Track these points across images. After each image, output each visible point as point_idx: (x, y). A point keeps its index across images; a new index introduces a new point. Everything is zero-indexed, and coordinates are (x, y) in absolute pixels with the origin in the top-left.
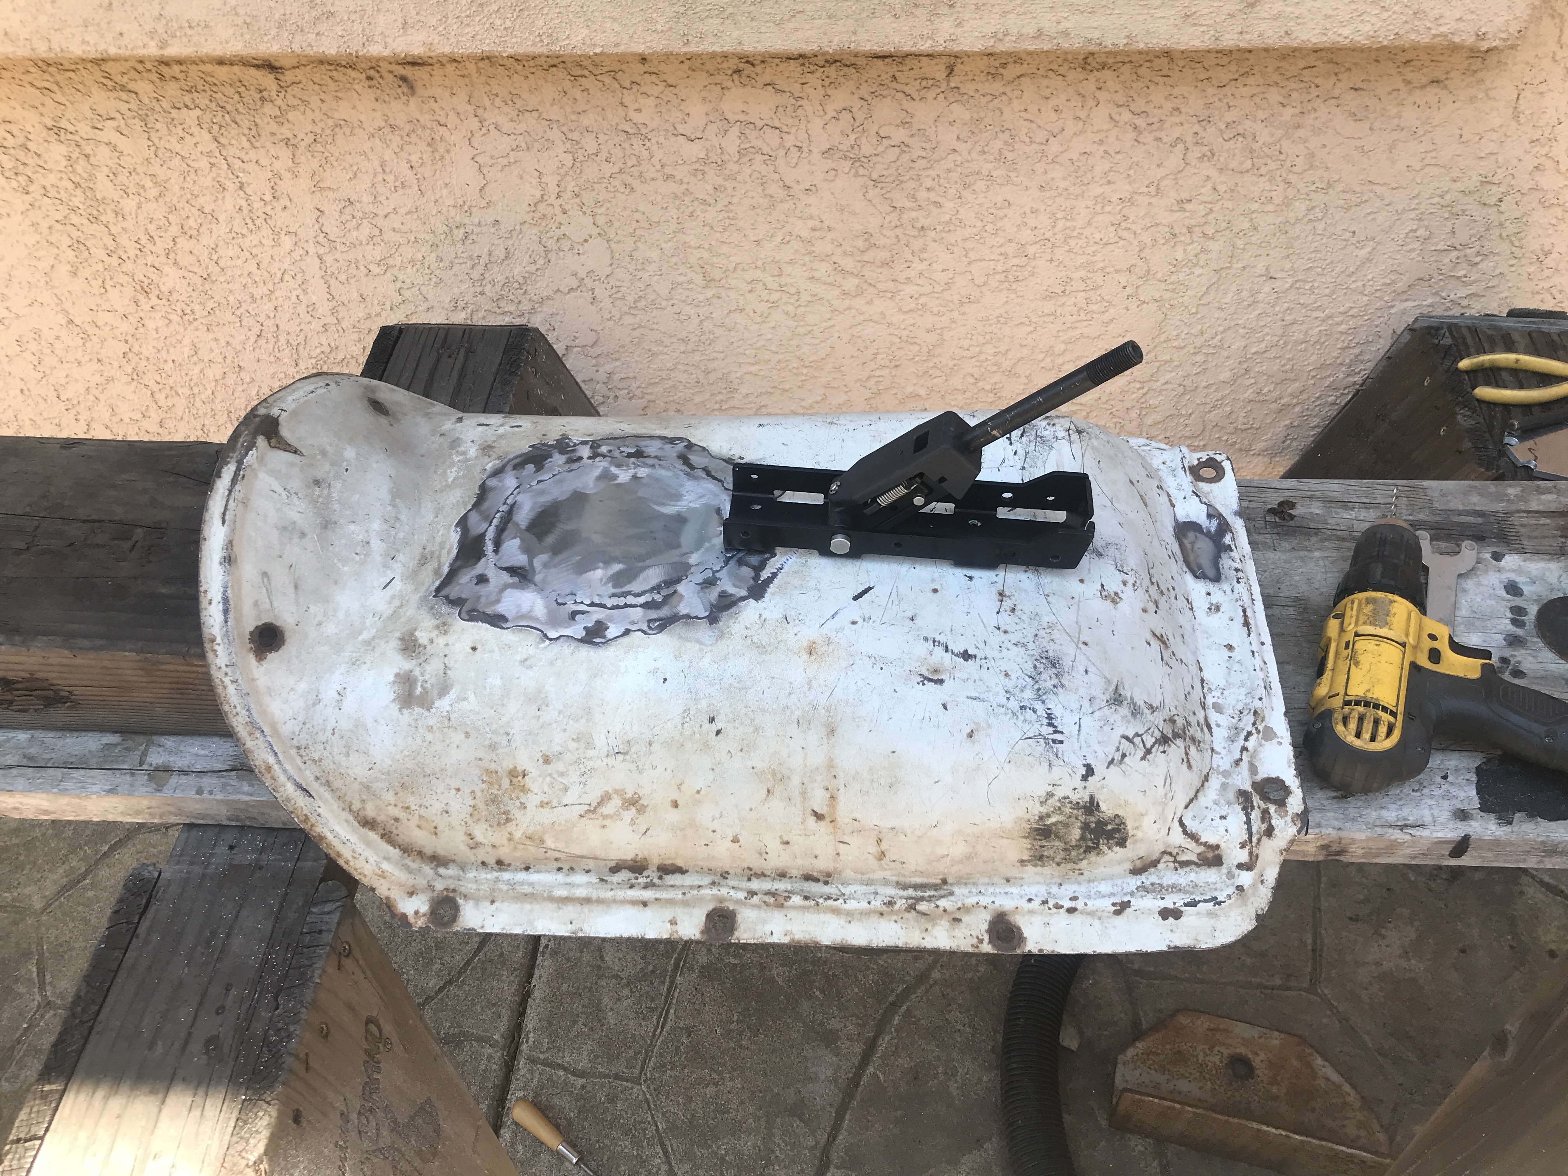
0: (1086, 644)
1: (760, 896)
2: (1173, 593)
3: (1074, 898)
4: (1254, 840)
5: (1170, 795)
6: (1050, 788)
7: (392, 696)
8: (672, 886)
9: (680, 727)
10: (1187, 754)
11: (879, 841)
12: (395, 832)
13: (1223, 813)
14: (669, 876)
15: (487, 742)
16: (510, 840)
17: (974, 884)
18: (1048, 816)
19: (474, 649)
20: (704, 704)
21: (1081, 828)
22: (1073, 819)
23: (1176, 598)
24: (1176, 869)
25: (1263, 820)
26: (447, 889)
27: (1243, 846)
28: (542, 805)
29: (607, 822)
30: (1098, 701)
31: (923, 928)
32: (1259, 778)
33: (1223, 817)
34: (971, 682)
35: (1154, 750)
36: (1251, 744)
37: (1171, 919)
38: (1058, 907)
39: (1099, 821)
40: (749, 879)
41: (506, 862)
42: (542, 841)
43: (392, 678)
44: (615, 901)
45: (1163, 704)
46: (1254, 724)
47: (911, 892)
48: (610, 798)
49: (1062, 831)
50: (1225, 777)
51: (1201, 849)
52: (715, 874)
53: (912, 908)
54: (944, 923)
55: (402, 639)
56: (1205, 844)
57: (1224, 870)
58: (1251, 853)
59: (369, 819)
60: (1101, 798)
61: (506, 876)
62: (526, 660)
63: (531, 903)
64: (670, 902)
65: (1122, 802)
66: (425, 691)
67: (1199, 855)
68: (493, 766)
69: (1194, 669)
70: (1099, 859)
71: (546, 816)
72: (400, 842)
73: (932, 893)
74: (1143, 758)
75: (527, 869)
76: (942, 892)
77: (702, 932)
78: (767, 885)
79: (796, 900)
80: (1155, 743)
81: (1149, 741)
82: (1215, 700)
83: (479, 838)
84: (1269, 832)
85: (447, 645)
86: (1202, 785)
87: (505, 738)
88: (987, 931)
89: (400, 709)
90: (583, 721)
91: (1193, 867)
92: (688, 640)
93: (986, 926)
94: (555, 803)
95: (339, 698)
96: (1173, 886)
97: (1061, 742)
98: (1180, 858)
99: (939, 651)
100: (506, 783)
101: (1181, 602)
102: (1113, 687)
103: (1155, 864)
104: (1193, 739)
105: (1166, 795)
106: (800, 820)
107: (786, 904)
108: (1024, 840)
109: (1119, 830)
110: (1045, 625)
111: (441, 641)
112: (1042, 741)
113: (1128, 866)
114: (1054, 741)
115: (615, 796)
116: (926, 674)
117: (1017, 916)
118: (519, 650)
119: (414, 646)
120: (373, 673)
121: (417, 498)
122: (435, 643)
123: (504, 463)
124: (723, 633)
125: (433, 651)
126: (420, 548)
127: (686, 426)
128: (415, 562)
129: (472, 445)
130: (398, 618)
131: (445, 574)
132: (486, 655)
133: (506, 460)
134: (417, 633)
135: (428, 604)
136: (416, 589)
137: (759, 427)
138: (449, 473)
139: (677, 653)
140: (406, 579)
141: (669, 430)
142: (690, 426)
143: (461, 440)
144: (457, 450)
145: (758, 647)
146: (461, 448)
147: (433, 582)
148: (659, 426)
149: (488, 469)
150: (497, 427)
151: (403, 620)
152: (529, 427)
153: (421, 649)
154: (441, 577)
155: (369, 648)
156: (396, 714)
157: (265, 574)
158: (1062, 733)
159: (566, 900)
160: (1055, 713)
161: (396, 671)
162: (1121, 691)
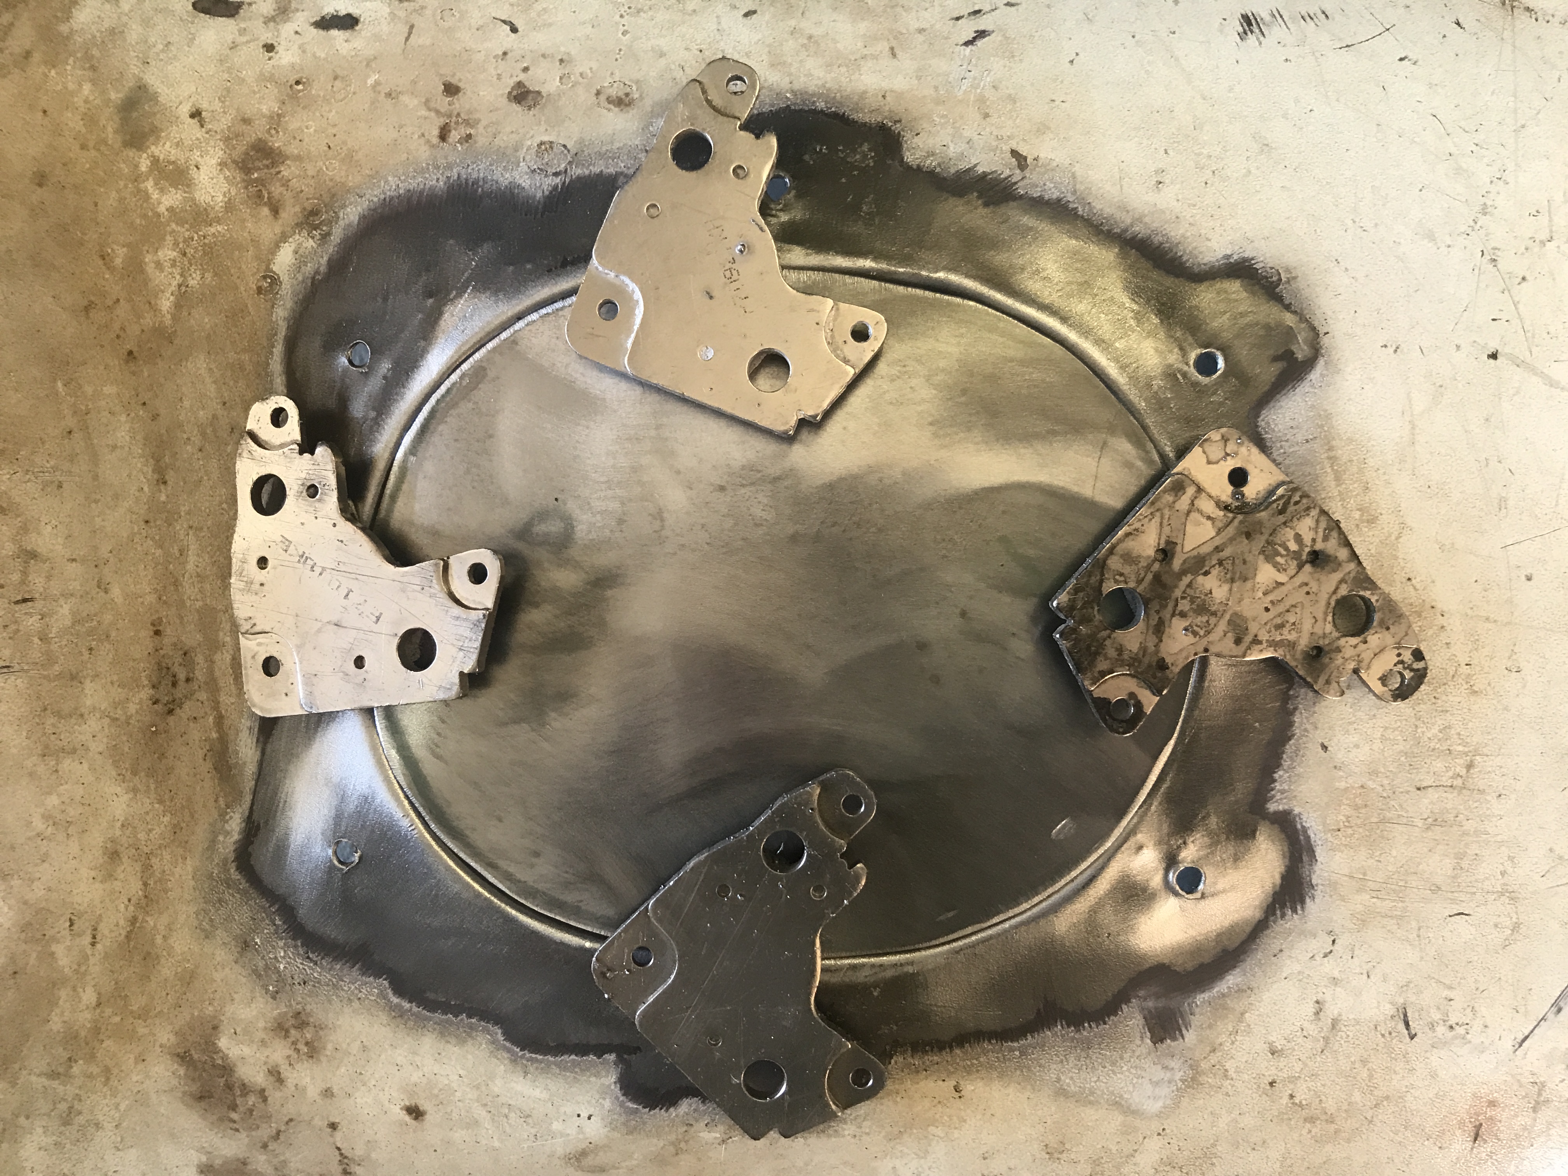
19: (415, 1112)
55: (183, 1058)
62: (584, 1153)
85: (328, 1093)
92: (1085, 1099)
111: (306, 1077)
118: (556, 1126)
119: (229, 1087)
120: (132, 1154)
121: (71, 422)
122: (290, 1083)
123: (332, 246)
124: (1194, 1067)
125: (290, 1109)
126: (146, 633)
127: (968, 29)
128: (145, 694)
129: (199, 133)
130: (149, 959)
131: (249, 784)
132: (459, 1135)
133: (337, 234)
134: (223, 1043)
135: (229, 919)
136: (176, 829)
137: (1243, 36)
138: (150, 269)
139: (1052, 1141)
140: (135, 773)
141: (907, 62)
142: (981, 34)
143: (154, 98)
144: (155, 161)
145: (1311, 1120)
146: (164, 150)
147: (223, 815)
148: (863, 27)
149: (284, 278)
150: (269, 20)
151: (166, 970)
152: (385, 28)
153: (252, 1100)
154: (235, 796)
155: (95, 1070)
161: (198, 1157)
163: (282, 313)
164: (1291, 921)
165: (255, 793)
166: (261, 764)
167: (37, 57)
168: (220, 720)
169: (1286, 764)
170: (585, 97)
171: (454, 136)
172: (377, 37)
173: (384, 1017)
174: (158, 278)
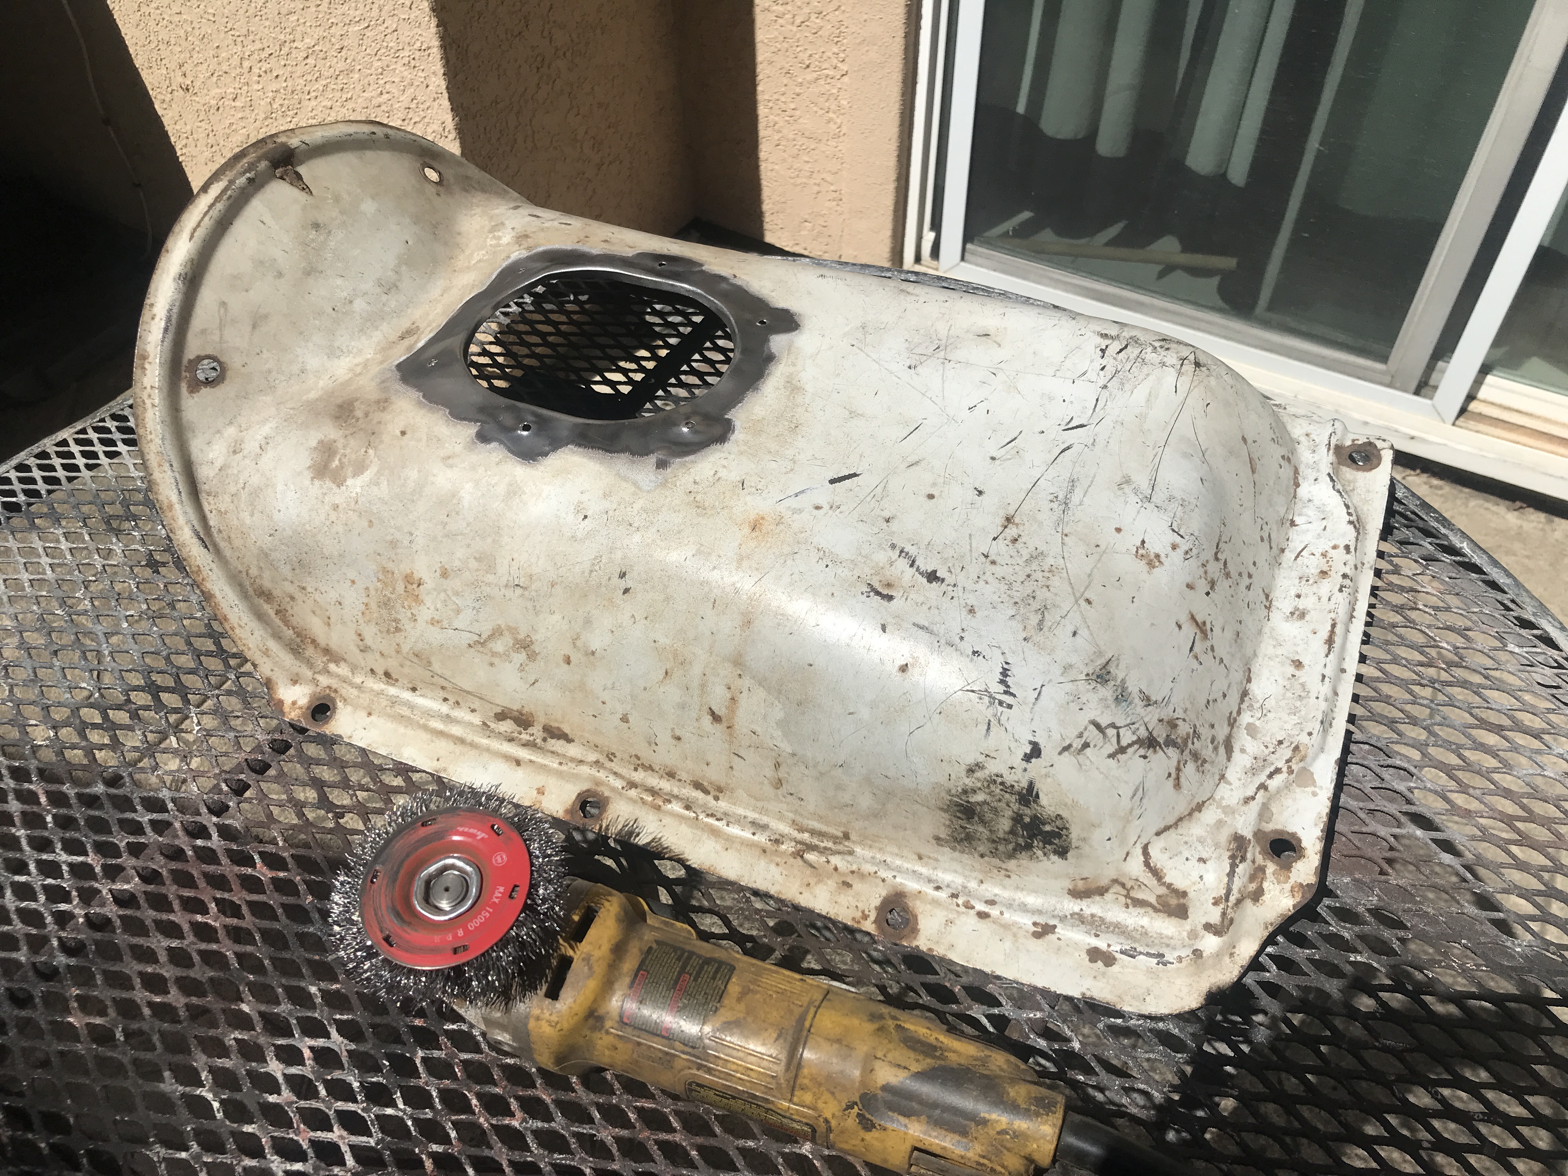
0: (1089, 602)
1: (639, 790)
2: (1246, 581)
3: (991, 903)
4: (1233, 899)
5: (1138, 812)
6: (981, 758)
7: (309, 463)
8: (553, 752)
9: (586, 574)
10: (1178, 769)
11: (777, 766)
12: (290, 612)
13: (1204, 856)
14: (553, 741)
15: (389, 538)
16: (398, 652)
17: (880, 849)
18: (974, 792)
19: (403, 433)
20: (619, 555)
21: (1013, 819)
22: (1002, 805)
23: (1248, 588)
24: (1127, 907)
25: (1252, 878)
26: (330, 687)
27: (1216, 904)
28: (433, 622)
29: (496, 660)
30: (1075, 671)
31: (805, 881)
32: (1269, 827)
33: (1202, 860)
34: (925, 608)
35: (1130, 750)
36: (1273, 784)
37: (1100, 964)
38: (968, 906)
39: (1036, 816)
40: (636, 769)
41: (394, 676)
42: (429, 663)
43: (314, 443)
44: (488, 750)
45: (1166, 700)
46: (1288, 761)
47: (806, 836)
48: (501, 634)
49: (989, 816)
50: (1225, 813)
51: (1162, 890)
52: (601, 752)
53: (799, 855)
54: (832, 884)
56: (1169, 886)
57: (1187, 925)
58: (1224, 914)
59: (264, 589)
60: (1044, 789)
61: (392, 691)
62: (449, 457)
63: (406, 727)
64: (543, 768)
65: (1070, 802)
66: (342, 466)
67: (1159, 897)
68: (390, 566)
69: (1237, 676)
70: (1032, 865)
71: (435, 636)
72: (295, 624)
73: (830, 845)
74: (1112, 756)
75: (414, 689)
76: (840, 848)
77: (567, 811)
78: (653, 781)
79: (676, 807)
80: (1134, 743)
81: (1127, 737)
82: (1251, 720)
83: (369, 641)
84: (1257, 895)
85: (379, 423)
86: (1190, 814)
87: (408, 538)
88: (876, 908)
89: (312, 479)
90: (489, 540)
91: (1149, 910)
92: (625, 479)
93: (877, 902)
94: (445, 624)
95: (260, 451)
96: (1117, 926)
97: (1010, 707)
98: (1133, 894)
99: (902, 564)
100: (400, 587)
101: (1256, 594)
102: (1103, 661)
103: (1101, 891)
104: (1195, 756)
105: (1132, 809)
106: (695, 715)
107: (663, 807)
108: (943, 814)
109: (1059, 836)
110: (1046, 568)
111: (376, 417)
112: (986, 699)
113: (1068, 884)
114: (1001, 703)
115: (506, 633)
116: (877, 585)
117: (918, 903)
118: (446, 445)
119: (348, 416)
122: (369, 418)
124: (666, 481)
125: (364, 426)
129: (511, 231)
130: (349, 385)
132: (412, 443)
133: (533, 253)
134: (356, 405)
135: (385, 376)
136: (381, 360)
139: (607, 491)
140: (380, 351)
145: (698, 507)
146: (499, 234)
149: (513, 257)
153: (354, 420)
156: (307, 482)
157: (223, 304)
158: (1014, 696)
159: (441, 734)
160: (1014, 670)
161: (320, 436)
162: (1112, 668)
164: (719, 446)
165: (416, 352)
166: (423, 347)
168: (417, 340)
169: (737, 406)
170: (622, 245)
171: (582, 244)
173: (415, 403)
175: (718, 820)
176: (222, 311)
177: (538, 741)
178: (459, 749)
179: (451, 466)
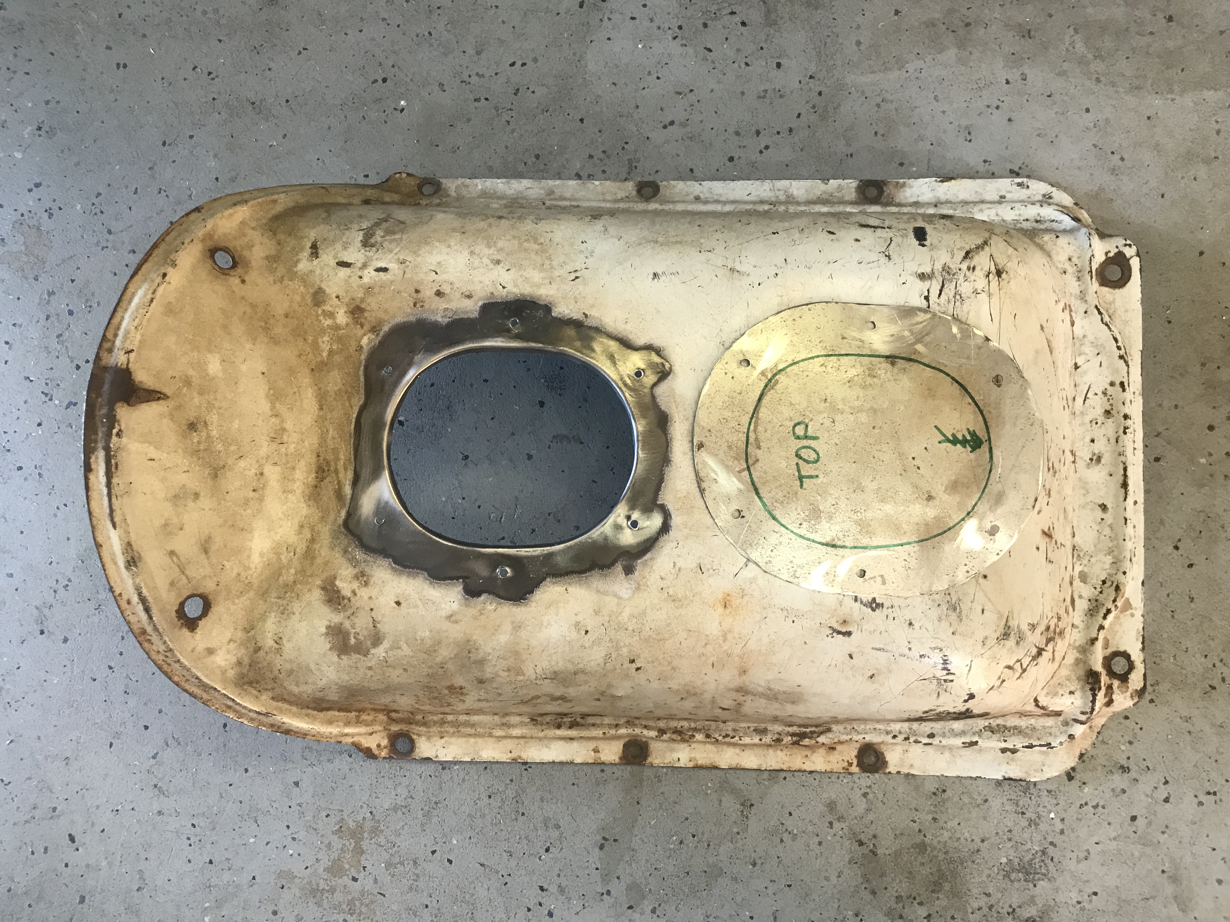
0: (985, 577)
3: (931, 736)
4: (1095, 712)
6: (934, 707)
7: (328, 645)
8: (594, 725)
9: (602, 665)
10: (1053, 650)
13: (1073, 689)
14: (590, 718)
17: (849, 723)
19: (398, 603)
20: (625, 650)
24: (1020, 717)
25: (1106, 695)
26: (401, 730)
27: (1083, 713)
28: (480, 700)
29: (537, 704)
30: (989, 639)
31: (803, 756)
32: (1109, 652)
33: (1071, 693)
34: (877, 632)
35: (1029, 666)
36: (1108, 621)
37: (1008, 753)
38: (916, 742)
40: (659, 720)
43: (324, 630)
44: (545, 738)
45: (1042, 615)
46: (1114, 601)
47: (795, 729)
48: (540, 698)
50: (1079, 652)
51: (1046, 712)
52: (630, 718)
53: (796, 742)
54: (822, 752)
55: (324, 589)
56: (1051, 711)
57: (1061, 720)
58: (1089, 718)
60: (976, 709)
62: (451, 616)
63: (475, 738)
64: (593, 738)
66: (359, 641)
67: (1043, 713)
68: (432, 685)
74: (1019, 678)
75: (467, 714)
76: (821, 728)
79: (699, 737)
80: (1030, 661)
81: (1026, 661)
82: (1080, 569)
84: (1108, 702)
85: (370, 598)
86: (1059, 666)
88: (856, 757)
89: (338, 656)
90: (511, 659)
91: (1034, 717)
92: (605, 593)
93: (855, 753)
94: (491, 700)
95: (277, 646)
96: (1015, 728)
97: (952, 681)
98: (1027, 714)
99: (848, 601)
100: (445, 691)
102: (1004, 621)
104: (1060, 632)
107: (690, 739)
111: (364, 593)
112: (935, 682)
114: (945, 681)
115: (543, 697)
116: (835, 626)
117: (883, 747)
118: (443, 606)
119: (338, 597)
120: (304, 624)
121: (296, 390)
122: (358, 595)
123: (380, 338)
124: (639, 585)
125: (358, 604)
126: (314, 456)
127: (573, 276)
128: (313, 475)
129: (339, 303)
130: (313, 558)
131: (348, 501)
132: (412, 610)
133: (382, 334)
134: (337, 583)
135: (340, 543)
136: (323, 517)
137: (653, 279)
138: (321, 344)
139: (596, 608)
140: (309, 500)
141: (554, 286)
142: (577, 278)
143: (324, 292)
144: (324, 311)
145: (674, 601)
146: (327, 308)
147: (339, 512)
148: (542, 275)
149: (365, 347)
150: (361, 269)
151: (319, 561)
152: (396, 272)
153: (346, 601)
154: (345, 505)
155: (293, 595)
156: (335, 659)
157: (172, 553)
158: (954, 674)
159: (505, 737)
160: (951, 658)
161: (326, 623)
162: (1010, 623)
163: (363, 357)
164: (666, 537)
165: (350, 503)
166: (352, 495)
167: (285, 278)
168: (339, 482)
169: (662, 489)
170: (458, 295)
171: (418, 305)
172: (395, 275)
173: (390, 571)
174: (323, 346)
175: (732, 738)
176: (175, 559)
177: (578, 720)
178: (522, 741)
179: (456, 622)
